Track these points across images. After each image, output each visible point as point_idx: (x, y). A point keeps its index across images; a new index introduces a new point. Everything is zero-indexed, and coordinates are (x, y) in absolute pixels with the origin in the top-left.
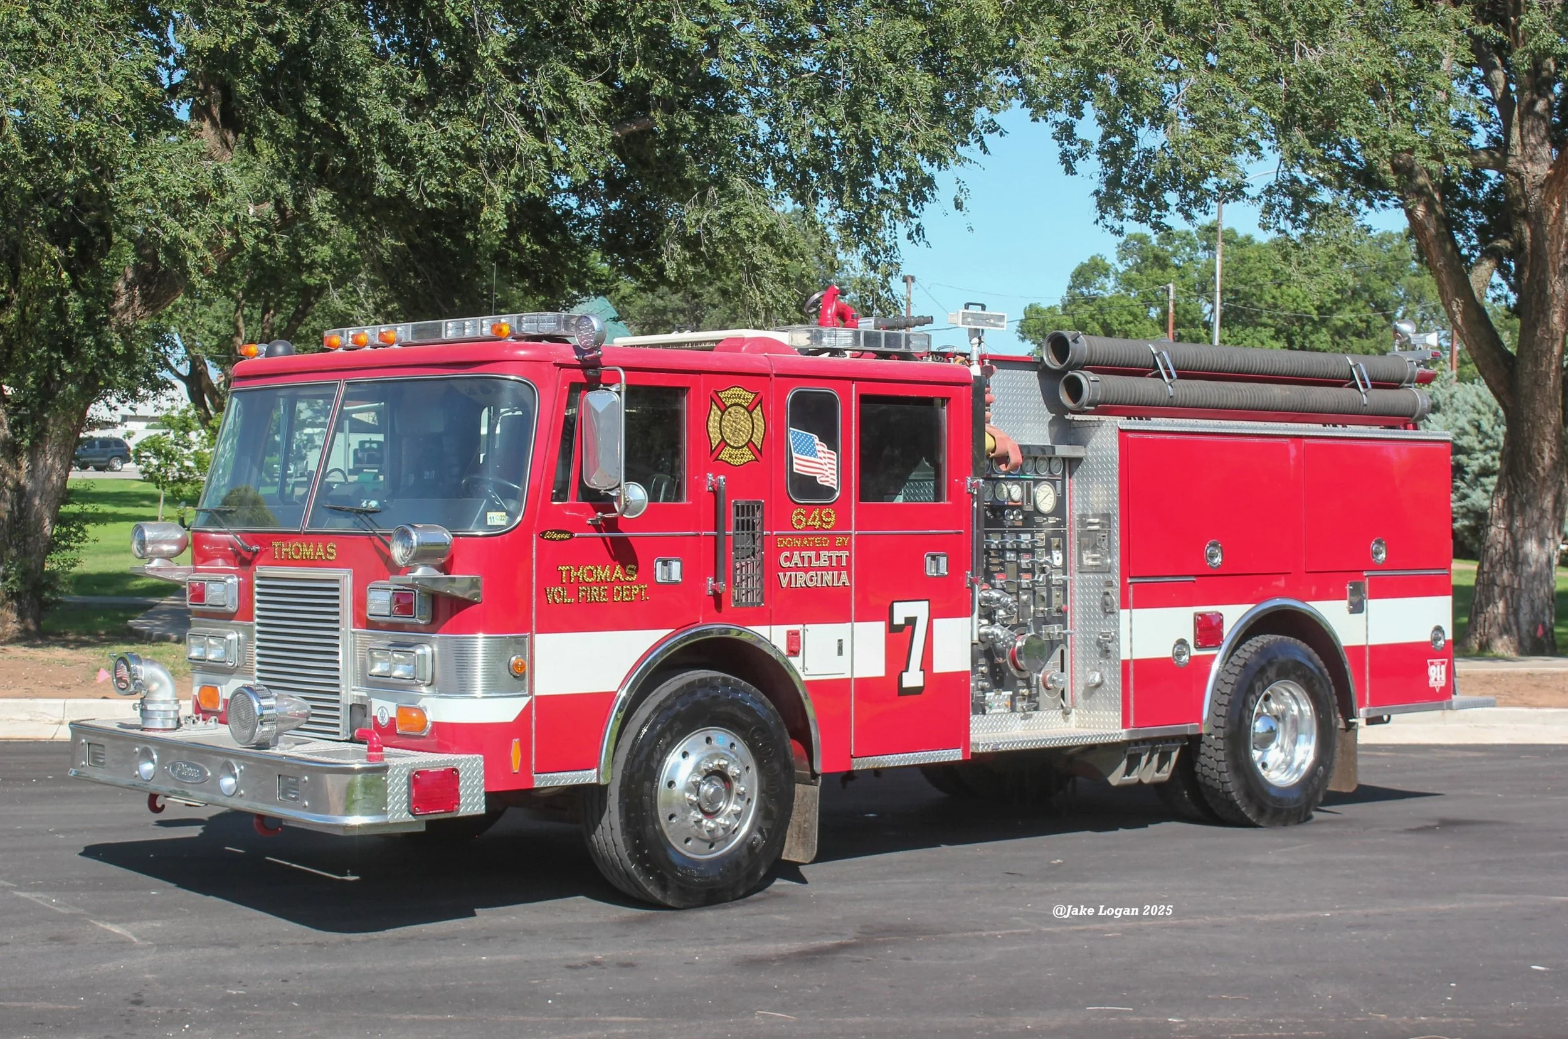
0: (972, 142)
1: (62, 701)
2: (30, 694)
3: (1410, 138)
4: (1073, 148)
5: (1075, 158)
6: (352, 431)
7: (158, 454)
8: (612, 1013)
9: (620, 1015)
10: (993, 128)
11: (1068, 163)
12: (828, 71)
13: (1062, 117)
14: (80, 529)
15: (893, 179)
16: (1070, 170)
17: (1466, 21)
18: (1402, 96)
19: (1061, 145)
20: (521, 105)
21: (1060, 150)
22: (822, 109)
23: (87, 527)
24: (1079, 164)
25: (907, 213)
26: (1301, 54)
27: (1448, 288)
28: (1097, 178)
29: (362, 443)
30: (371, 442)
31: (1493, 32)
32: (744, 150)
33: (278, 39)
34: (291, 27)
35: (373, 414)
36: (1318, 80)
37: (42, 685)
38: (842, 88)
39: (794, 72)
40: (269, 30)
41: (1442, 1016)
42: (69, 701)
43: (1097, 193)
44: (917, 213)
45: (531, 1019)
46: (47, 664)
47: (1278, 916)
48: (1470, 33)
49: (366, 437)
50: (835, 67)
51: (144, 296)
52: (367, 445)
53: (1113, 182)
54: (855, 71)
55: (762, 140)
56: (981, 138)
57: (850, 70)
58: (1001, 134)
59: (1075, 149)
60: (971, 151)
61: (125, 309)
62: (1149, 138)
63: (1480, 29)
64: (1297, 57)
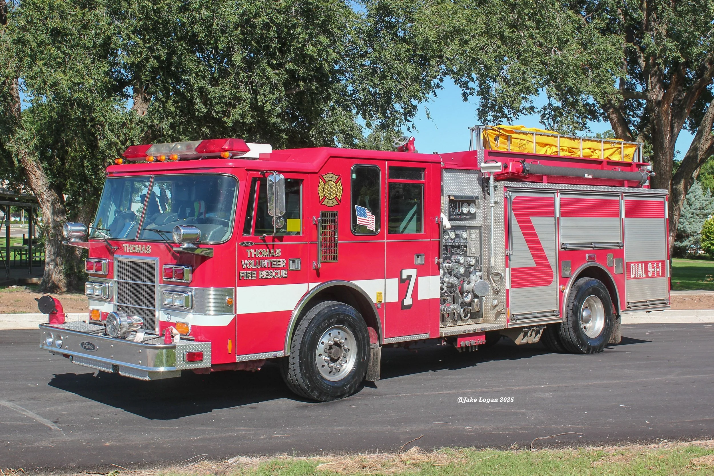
0: (431, 92)
1: (78, 314)
4: (467, 91)
5: (468, 95)
8: (241, 426)
9: (245, 427)
10: (438, 86)
11: (465, 97)
12: (373, 65)
13: (463, 79)
16: (466, 100)
17: (623, 42)
19: (463, 90)
21: (462, 92)
22: (372, 80)
24: (470, 98)
26: (555, 54)
28: (478, 104)
33: (157, 58)
34: (162, 53)
36: (561, 63)
37: (72, 308)
38: (379, 71)
40: (154, 55)
41: (578, 425)
42: (80, 314)
43: (478, 110)
45: (209, 428)
47: (522, 387)
50: (376, 63)
53: (484, 106)
56: (435, 91)
57: (382, 64)
58: (442, 89)
59: (468, 91)
60: (431, 95)
62: (494, 87)
64: (553, 53)
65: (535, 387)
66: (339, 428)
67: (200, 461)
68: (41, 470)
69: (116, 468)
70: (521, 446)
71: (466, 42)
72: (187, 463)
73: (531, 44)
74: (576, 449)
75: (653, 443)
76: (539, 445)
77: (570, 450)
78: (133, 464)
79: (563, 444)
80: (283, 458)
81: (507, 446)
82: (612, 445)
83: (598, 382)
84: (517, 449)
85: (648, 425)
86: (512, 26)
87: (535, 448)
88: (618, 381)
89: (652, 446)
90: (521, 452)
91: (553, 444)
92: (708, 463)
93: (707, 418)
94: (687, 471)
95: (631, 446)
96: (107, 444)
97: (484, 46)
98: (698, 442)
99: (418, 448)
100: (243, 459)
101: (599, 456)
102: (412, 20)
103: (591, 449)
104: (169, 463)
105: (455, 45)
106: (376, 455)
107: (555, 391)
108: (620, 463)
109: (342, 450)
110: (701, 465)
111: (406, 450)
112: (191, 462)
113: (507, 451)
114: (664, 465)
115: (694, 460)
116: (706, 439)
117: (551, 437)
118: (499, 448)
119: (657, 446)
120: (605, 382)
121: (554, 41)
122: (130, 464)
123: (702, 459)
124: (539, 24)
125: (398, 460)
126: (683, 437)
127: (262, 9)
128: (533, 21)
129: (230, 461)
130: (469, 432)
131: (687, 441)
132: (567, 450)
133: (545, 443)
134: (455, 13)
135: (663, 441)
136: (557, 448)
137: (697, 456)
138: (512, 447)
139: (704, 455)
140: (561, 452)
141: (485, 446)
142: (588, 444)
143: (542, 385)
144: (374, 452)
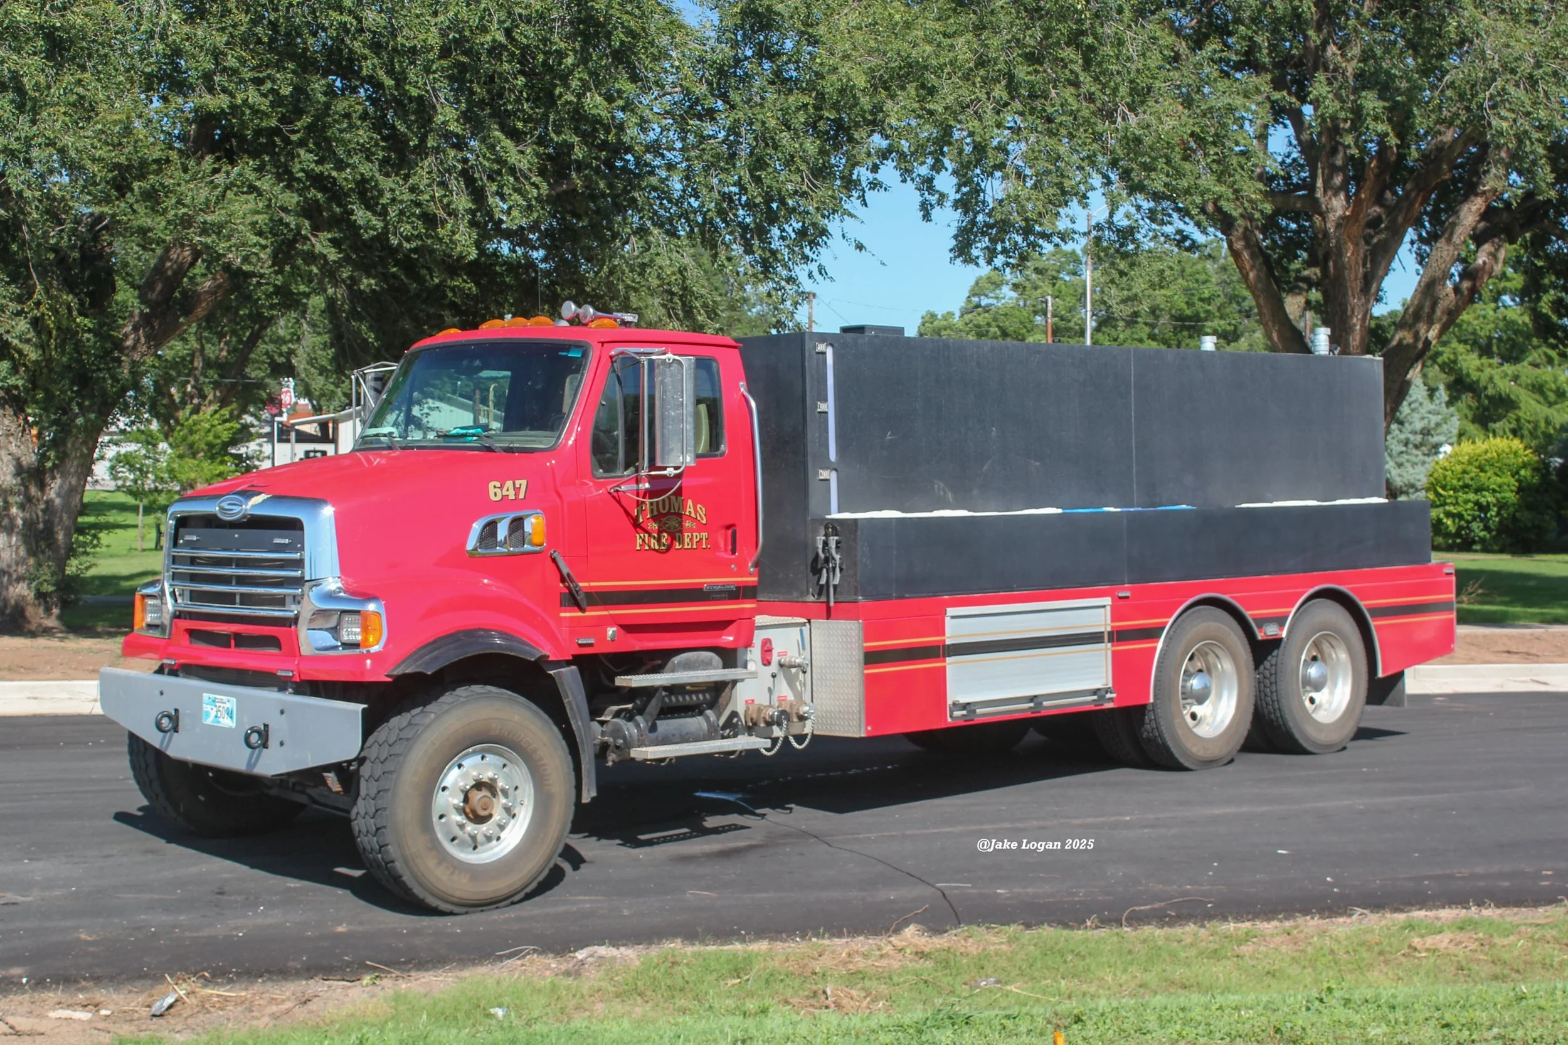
0: (855, 196)
2: (66, 677)
3: (1217, 189)
5: (933, 207)
6: (298, 441)
7: (132, 468)
10: (875, 185)
11: (926, 211)
12: (731, 138)
13: (924, 170)
14: (95, 536)
15: (790, 230)
16: (927, 217)
17: (1266, 88)
18: (1212, 152)
19: (922, 195)
20: (463, 168)
21: (920, 199)
22: (727, 169)
23: (101, 535)
24: (936, 213)
25: (806, 258)
26: (1123, 119)
27: (1265, 311)
28: (955, 225)
29: (307, 453)
30: (315, 451)
31: (1288, 98)
32: (661, 204)
35: (316, 425)
36: (1138, 140)
38: (744, 151)
39: (702, 138)
41: (1204, 885)
43: (954, 237)
44: (815, 257)
46: (77, 652)
48: (1268, 98)
49: (310, 446)
50: (738, 135)
51: (147, 337)
52: (312, 455)
53: (967, 229)
54: (755, 139)
55: (676, 195)
56: (864, 194)
57: (750, 136)
58: (879, 190)
59: (933, 199)
60: (853, 204)
61: (134, 348)
62: (994, 189)
63: (1276, 96)
64: (1119, 119)
65: (1113, 819)
66: (764, 895)
67: (524, 956)
68: (238, 974)
69: (375, 969)
70: (1104, 922)
71: (932, 91)
72: (501, 958)
73: (1070, 100)
74: (1203, 926)
75: (1341, 915)
76: (1137, 920)
77: (1191, 928)
78: (405, 963)
79: (1180, 918)
80: (674, 946)
81: (1080, 923)
82: (1269, 920)
83: (1231, 810)
84: (1097, 927)
85: (1332, 885)
86: (1033, 59)
87: (1130, 925)
88: (1269, 808)
89: (1341, 920)
90: (1104, 932)
91: (1161, 918)
92: (1442, 946)
93: (1438, 872)
94: (1403, 959)
95: (1300, 920)
96: (340, 929)
97: (972, 101)
98: (1423, 913)
99: (919, 927)
100: (603, 951)
101: (1247, 937)
102: (814, 41)
103: (1231, 926)
104: (469, 960)
105: (908, 96)
106: (844, 940)
107: (1153, 826)
108: (1283, 948)
109: (781, 932)
110: (1428, 950)
111: (897, 931)
112: (510, 956)
113: (1080, 932)
114: (1363, 950)
115: (1416, 941)
116: (1437, 908)
117: (1157, 905)
118: (1066, 926)
119: (1349, 921)
120: (1245, 809)
121: (1123, 90)
122: (399, 963)
123: (1429, 941)
124: (1089, 56)
125: (888, 949)
126: (1396, 905)
127: (490, 15)
128: (1077, 48)
129: (580, 955)
130: (1007, 898)
131: (1402, 911)
132: (1187, 929)
133: (1147, 917)
134: (908, 25)
135: (1360, 910)
136: (1170, 925)
137: (1422, 936)
138: (1089, 923)
139: (1434, 934)
140: (1178, 931)
141: (1040, 923)
142: (1225, 919)
143: (1127, 815)
144: (840, 935)
